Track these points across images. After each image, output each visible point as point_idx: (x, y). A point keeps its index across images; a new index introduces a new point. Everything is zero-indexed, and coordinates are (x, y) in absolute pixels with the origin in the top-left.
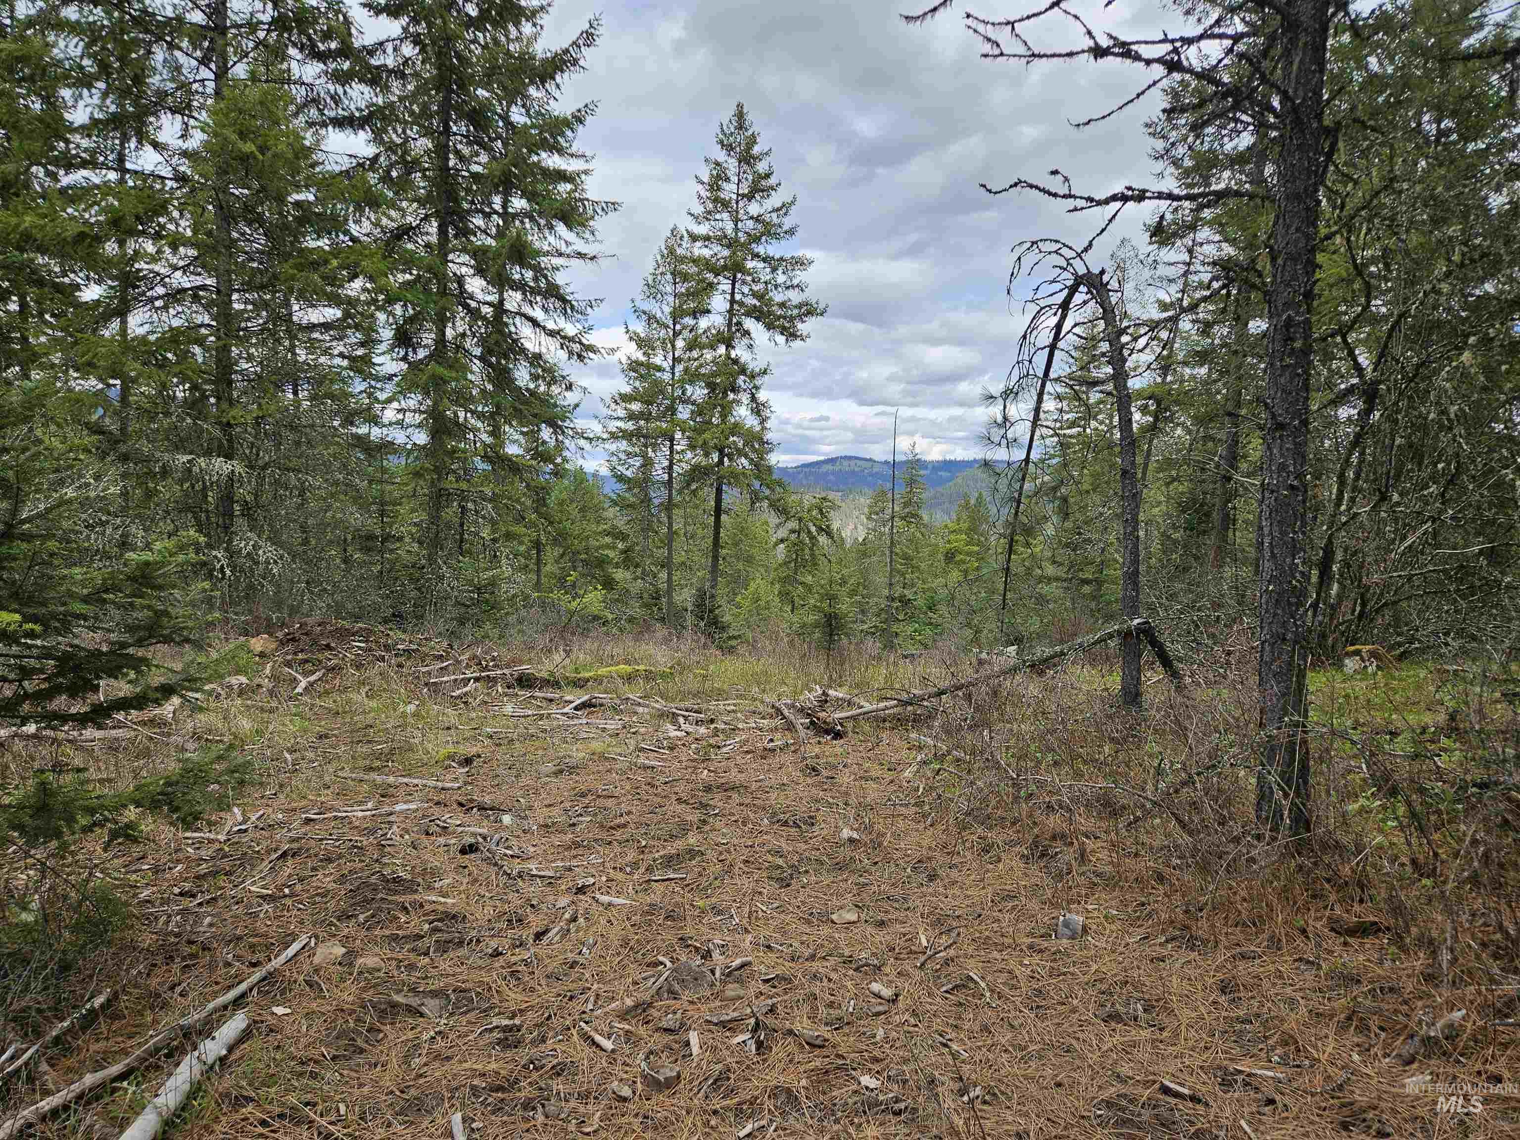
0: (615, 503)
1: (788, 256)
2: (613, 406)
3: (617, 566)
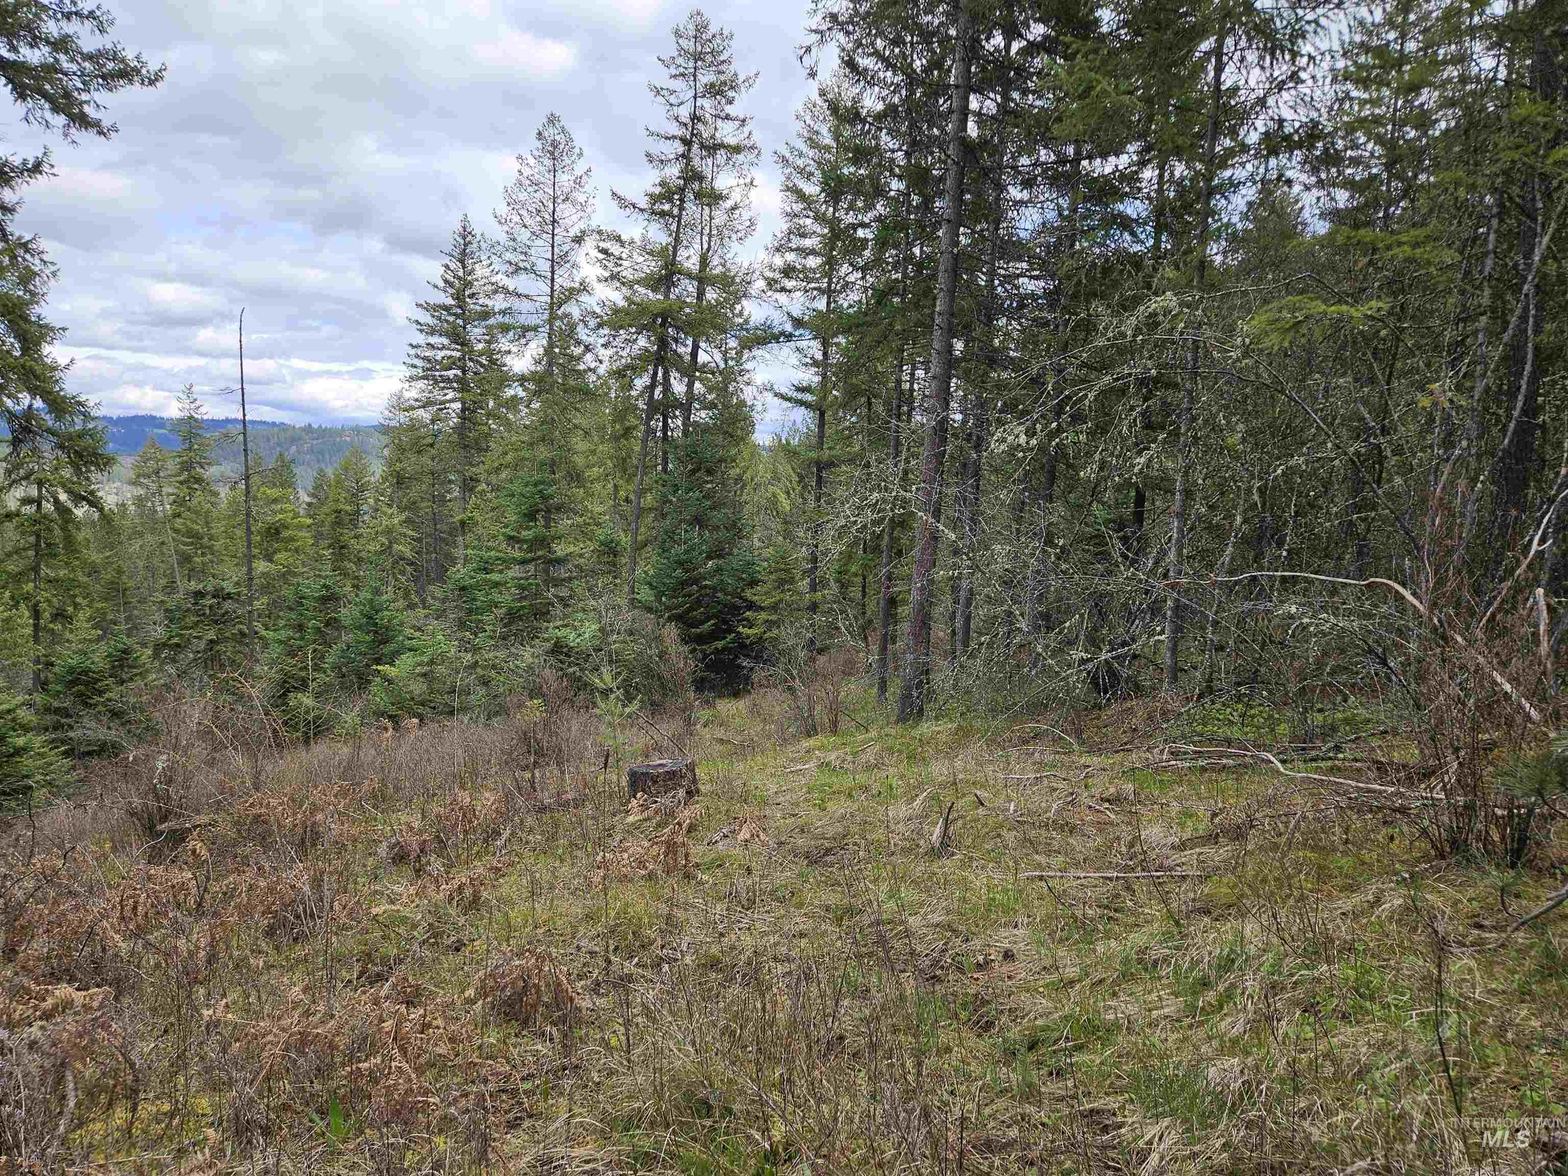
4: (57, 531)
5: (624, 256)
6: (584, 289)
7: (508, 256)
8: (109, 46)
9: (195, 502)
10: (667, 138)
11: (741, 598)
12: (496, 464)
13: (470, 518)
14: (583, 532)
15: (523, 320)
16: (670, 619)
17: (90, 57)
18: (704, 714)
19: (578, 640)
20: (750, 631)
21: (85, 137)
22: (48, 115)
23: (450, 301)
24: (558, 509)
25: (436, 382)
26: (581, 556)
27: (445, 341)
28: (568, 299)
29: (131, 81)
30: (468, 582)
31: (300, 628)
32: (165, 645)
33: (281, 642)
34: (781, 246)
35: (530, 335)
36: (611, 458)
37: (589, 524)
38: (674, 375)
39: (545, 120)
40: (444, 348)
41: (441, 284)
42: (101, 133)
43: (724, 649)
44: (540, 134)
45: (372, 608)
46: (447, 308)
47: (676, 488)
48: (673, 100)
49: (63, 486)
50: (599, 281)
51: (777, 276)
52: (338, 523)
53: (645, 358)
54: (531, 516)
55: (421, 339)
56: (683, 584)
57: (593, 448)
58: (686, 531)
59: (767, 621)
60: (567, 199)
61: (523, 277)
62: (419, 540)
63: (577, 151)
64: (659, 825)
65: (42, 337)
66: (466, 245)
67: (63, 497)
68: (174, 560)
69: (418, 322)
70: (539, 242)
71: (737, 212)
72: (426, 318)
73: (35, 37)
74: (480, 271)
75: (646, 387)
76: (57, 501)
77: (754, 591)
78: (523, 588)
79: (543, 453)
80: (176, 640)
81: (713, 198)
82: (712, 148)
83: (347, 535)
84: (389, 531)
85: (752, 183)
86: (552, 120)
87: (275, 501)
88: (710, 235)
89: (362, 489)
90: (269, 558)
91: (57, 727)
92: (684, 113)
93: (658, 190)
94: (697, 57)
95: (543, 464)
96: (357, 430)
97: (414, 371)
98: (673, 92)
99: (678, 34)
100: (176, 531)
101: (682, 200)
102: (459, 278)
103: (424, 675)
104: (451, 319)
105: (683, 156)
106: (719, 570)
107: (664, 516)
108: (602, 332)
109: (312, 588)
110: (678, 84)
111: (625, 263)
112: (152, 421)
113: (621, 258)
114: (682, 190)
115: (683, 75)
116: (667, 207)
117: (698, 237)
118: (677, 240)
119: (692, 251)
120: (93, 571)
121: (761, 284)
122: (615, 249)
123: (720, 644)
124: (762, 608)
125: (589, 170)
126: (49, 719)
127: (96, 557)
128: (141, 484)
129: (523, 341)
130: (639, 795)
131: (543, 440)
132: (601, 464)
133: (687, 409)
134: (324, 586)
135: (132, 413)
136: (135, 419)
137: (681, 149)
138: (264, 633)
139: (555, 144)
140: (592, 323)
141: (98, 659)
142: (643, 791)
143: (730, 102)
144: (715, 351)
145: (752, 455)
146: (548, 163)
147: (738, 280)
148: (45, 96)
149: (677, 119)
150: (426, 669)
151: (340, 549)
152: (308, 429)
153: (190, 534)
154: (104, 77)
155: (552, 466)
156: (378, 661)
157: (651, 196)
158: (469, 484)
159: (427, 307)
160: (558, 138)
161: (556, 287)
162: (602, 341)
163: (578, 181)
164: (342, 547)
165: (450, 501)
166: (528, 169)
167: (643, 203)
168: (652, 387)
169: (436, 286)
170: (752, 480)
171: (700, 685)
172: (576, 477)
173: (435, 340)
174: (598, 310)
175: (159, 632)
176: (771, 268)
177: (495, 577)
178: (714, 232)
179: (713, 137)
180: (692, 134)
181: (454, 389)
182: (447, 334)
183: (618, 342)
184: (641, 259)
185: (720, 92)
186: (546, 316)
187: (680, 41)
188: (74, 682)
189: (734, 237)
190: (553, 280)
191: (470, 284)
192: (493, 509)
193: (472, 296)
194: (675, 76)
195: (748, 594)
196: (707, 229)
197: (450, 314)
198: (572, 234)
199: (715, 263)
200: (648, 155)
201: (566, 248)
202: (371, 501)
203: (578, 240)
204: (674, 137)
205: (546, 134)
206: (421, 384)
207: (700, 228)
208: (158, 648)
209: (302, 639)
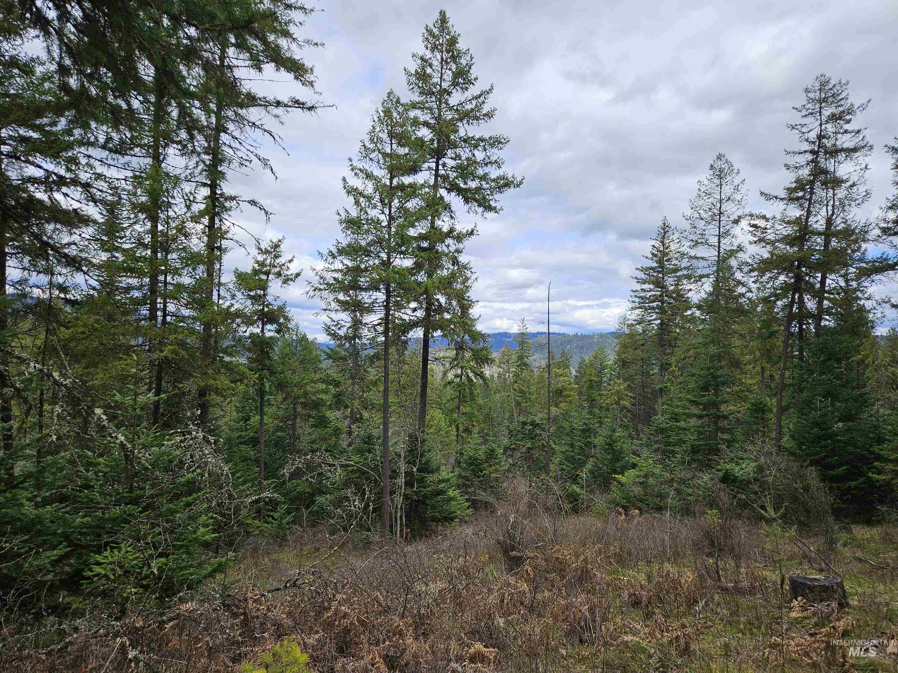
0: (329, 357)
1: (486, 136)
2: (330, 259)
3: (330, 407)
4: (467, 391)
5: (768, 227)
6: (741, 250)
7: (691, 237)
8: (502, 174)
9: (523, 375)
10: (800, 153)
11: (869, 451)
12: (683, 357)
13: (665, 387)
14: (740, 397)
15: (699, 272)
16: (811, 464)
17: (494, 180)
18: (844, 536)
19: (741, 472)
20: (878, 477)
21: (490, 215)
22: (477, 208)
23: (655, 265)
24: (724, 383)
25: (646, 309)
26: (739, 412)
27: (652, 287)
28: (730, 256)
29: (510, 187)
30: (664, 426)
31: (572, 445)
32: (508, 448)
33: (562, 452)
34: (893, 205)
35: (703, 280)
36: (759, 350)
37: (743, 391)
38: (806, 297)
39: (715, 159)
40: (651, 290)
41: (650, 256)
42: (496, 212)
43: (856, 488)
44: (712, 166)
45: (611, 440)
46: (652, 269)
47: (811, 372)
48: (804, 130)
49: (471, 369)
50: (750, 243)
51: (890, 225)
52: (591, 387)
53: (786, 288)
54: (705, 388)
55: (638, 287)
56: (819, 438)
57: (746, 344)
58: (821, 401)
59: (894, 470)
60: (729, 199)
61: (700, 247)
62: (635, 398)
63: (736, 171)
64: (816, 625)
65: (470, 306)
66: (665, 233)
67: (471, 375)
68: (513, 405)
69: (636, 278)
70: (711, 226)
71: (855, 188)
72: (642, 276)
73: (474, 177)
74: (673, 247)
75: (785, 306)
76: (468, 376)
77: (880, 447)
78: (700, 433)
79: (713, 349)
80: (513, 446)
81: (837, 182)
82: (834, 152)
83: (595, 394)
84: (618, 392)
85: (866, 167)
86: (719, 157)
87: (561, 375)
88: (833, 206)
89: (604, 368)
90: (557, 406)
91: (464, 485)
92: (813, 136)
93: (793, 185)
94: (822, 101)
95: (712, 357)
96: (601, 336)
97: (634, 305)
98: (803, 126)
99: (807, 91)
100: (514, 390)
101: (812, 188)
102: (661, 251)
103: (642, 483)
104: (655, 274)
105: (812, 161)
106: (849, 430)
107: (801, 390)
108: (753, 274)
109: (578, 424)
110: (810, 120)
111: (769, 231)
112: (505, 335)
113: (766, 229)
114: (812, 183)
115: (811, 114)
116: (800, 194)
117: (825, 208)
118: (809, 213)
119: (819, 217)
120: (480, 409)
121: (877, 232)
122: (762, 223)
123: (853, 484)
124: (890, 461)
125: (744, 180)
126: (460, 481)
127: (481, 402)
128: (501, 367)
129: (700, 283)
130: (799, 598)
131: (713, 342)
132: (751, 353)
133: (818, 318)
134: (584, 423)
135: (497, 332)
136: (500, 334)
137: (810, 157)
138: (554, 446)
139: (721, 170)
140: (746, 269)
141: (481, 454)
142: (802, 595)
143: (848, 122)
144: (840, 279)
145: (873, 345)
146: (717, 181)
147: (857, 231)
148: (476, 200)
149: (807, 140)
150: (642, 480)
151: (592, 401)
152: (576, 336)
153: (522, 392)
154: (499, 188)
155: (719, 357)
156: (615, 472)
157: (788, 189)
158: (664, 367)
159: (642, 270)
160: (723, 166)
161: (722, 250)
162: (753, 279)
163: (737, 189)
164: (593, 400)
165: (653, 375)
166: (704, 187)
167: (783, 194)
168: (791, 305)
169: (647, 258)
170: (873, 362)
171: (837, 513)
172: (736, 364)
173: (646, 286)
174: (750, 261)
175: (506, 441)
176: (885, 220)
177: (682, 424)
178: (837, 203)
179: (834, 145)
180: (819, 147)
181: (657, 313)
182: (653, 283)
183: (765, 279)
184: (781, 227)
185: (840, 118)
186: (715, 268)
187: (809, 95)
188: (471, 464)
189: (853, 204)
190: (719, 247)
191: (667, 254)
192: (681, 383)
193: (667, 261)
194: (806, 116)
195: (876, 449)
196: (831, 202)
197: (655, 272)
198: (732, 218)
199: (838, 222)
200: (786, 165)
201: (727, 228)
202: (608, 375)
203: (736, 222)
204: (805, 152)
205: (716, 166)
206: (638, 311)
207: (825, 202)
208: (506, 449)
209: (573, 452)
